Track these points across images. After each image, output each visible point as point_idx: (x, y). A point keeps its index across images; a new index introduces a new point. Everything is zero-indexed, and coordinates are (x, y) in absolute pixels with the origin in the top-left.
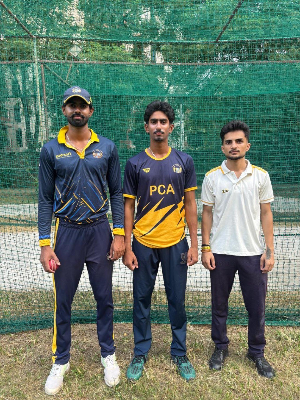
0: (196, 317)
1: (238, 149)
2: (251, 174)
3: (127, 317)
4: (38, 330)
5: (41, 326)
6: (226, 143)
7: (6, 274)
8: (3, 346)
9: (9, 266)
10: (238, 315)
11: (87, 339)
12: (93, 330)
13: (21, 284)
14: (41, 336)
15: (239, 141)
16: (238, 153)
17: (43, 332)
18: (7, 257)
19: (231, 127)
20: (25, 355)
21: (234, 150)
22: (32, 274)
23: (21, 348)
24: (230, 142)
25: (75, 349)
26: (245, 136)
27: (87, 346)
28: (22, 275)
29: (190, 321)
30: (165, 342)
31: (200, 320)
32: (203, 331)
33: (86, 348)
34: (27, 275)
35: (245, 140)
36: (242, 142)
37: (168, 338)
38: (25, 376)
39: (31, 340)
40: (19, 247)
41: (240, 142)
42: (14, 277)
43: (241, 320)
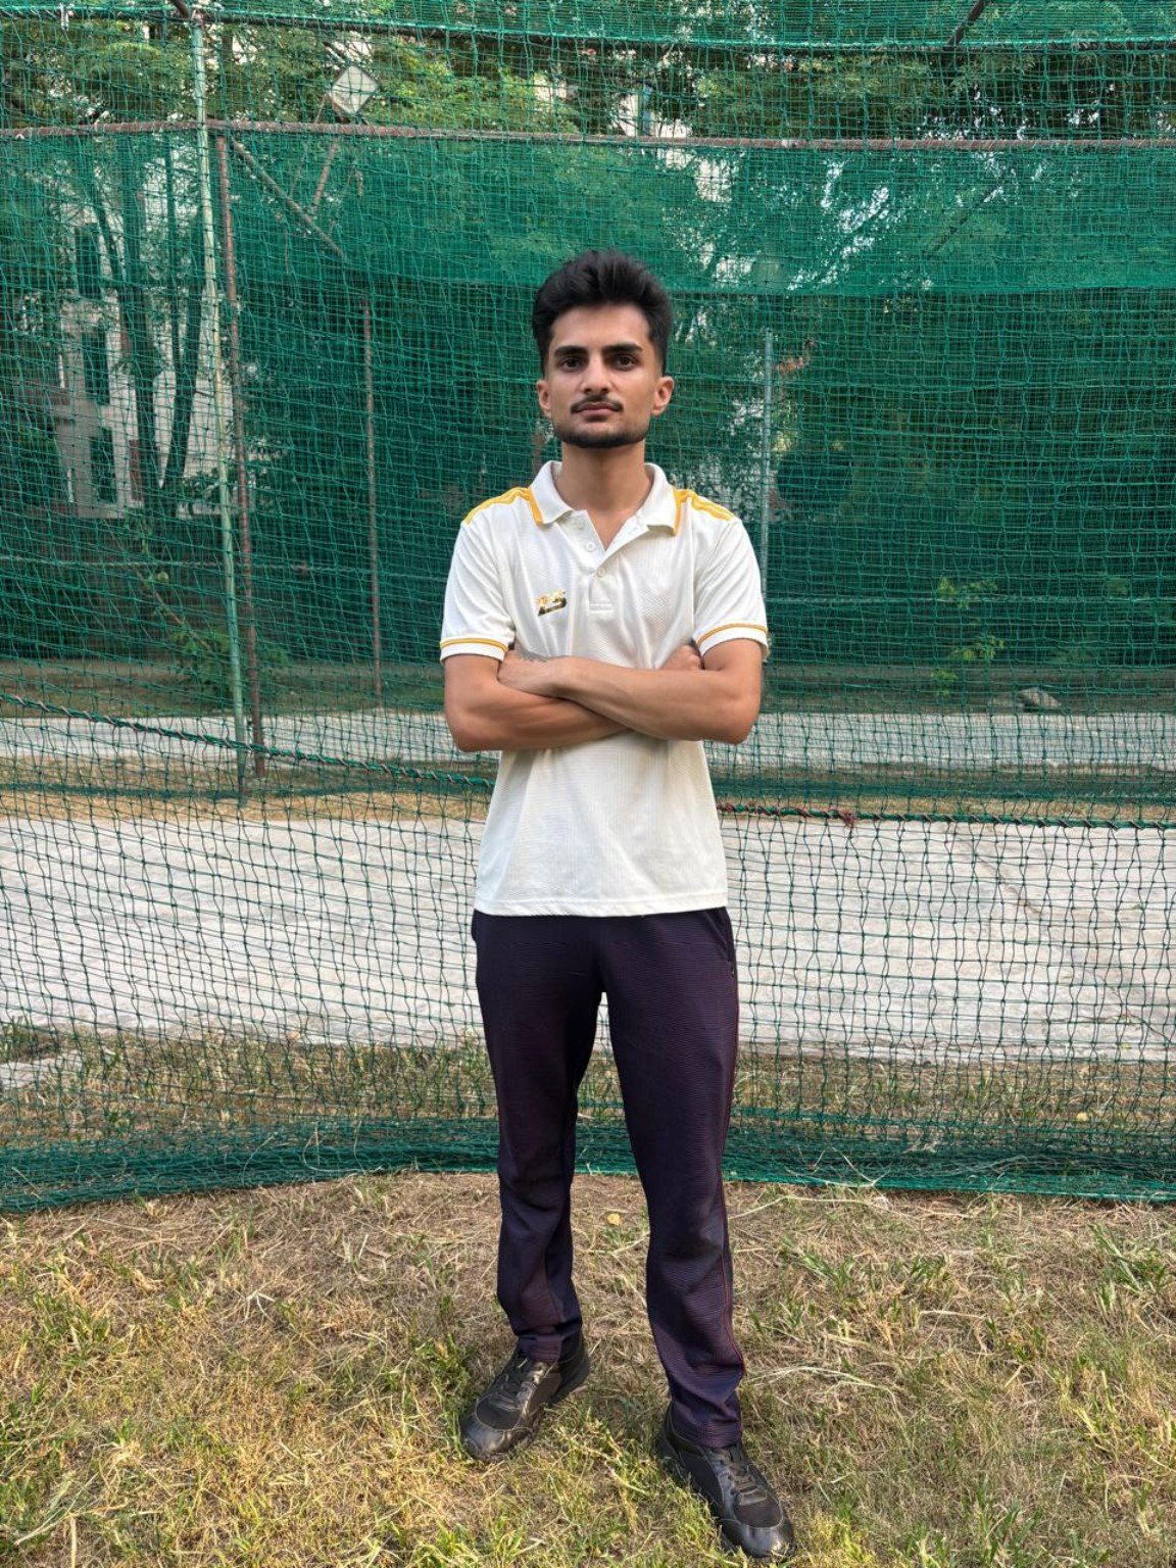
0: (896, 1161)
1: (613, 397)
2: (668, 532)
3: (613, 1151)
4: (254, 1187)
5: (263, 1176)
6: (559, 365)
7: (121, 959)
8: (114, 1246)
9: (131, 926)
10: (1073, 1158)
11: (456, 1232)
12: (476, 1199)
13: (180, 1002)
14: (270, 1214)
15: (620, 357)
16: (616, 416)
17: (274, 1195)
18: (125, 891)
19: (583, 285)
20: (210, 1282)
21: (596, 398)
22: (227, 964)
23: (193, 1258)
24: (576, 358)
25: (413, 1268)
26: (652, 337)
27: (461, 1260)
28: (184, 965)
29: (876, 1176)
30: (783, 1254)
31: (914, 1171)
32: (932, 1217)
33: (459, 1267)
34: (206, 968)
35: (648, 353)
36: (637, 362)
37: (791, 1236)
38: (218, 1371)
39: (230, 1227)
40: (176, 848)
41: (625, 361)
42: (152, 972)
43: (1088, 1177)
